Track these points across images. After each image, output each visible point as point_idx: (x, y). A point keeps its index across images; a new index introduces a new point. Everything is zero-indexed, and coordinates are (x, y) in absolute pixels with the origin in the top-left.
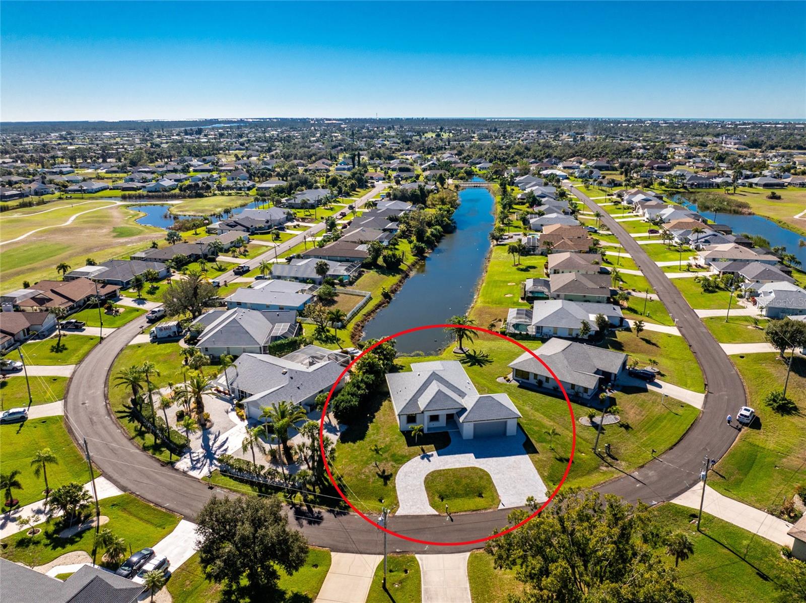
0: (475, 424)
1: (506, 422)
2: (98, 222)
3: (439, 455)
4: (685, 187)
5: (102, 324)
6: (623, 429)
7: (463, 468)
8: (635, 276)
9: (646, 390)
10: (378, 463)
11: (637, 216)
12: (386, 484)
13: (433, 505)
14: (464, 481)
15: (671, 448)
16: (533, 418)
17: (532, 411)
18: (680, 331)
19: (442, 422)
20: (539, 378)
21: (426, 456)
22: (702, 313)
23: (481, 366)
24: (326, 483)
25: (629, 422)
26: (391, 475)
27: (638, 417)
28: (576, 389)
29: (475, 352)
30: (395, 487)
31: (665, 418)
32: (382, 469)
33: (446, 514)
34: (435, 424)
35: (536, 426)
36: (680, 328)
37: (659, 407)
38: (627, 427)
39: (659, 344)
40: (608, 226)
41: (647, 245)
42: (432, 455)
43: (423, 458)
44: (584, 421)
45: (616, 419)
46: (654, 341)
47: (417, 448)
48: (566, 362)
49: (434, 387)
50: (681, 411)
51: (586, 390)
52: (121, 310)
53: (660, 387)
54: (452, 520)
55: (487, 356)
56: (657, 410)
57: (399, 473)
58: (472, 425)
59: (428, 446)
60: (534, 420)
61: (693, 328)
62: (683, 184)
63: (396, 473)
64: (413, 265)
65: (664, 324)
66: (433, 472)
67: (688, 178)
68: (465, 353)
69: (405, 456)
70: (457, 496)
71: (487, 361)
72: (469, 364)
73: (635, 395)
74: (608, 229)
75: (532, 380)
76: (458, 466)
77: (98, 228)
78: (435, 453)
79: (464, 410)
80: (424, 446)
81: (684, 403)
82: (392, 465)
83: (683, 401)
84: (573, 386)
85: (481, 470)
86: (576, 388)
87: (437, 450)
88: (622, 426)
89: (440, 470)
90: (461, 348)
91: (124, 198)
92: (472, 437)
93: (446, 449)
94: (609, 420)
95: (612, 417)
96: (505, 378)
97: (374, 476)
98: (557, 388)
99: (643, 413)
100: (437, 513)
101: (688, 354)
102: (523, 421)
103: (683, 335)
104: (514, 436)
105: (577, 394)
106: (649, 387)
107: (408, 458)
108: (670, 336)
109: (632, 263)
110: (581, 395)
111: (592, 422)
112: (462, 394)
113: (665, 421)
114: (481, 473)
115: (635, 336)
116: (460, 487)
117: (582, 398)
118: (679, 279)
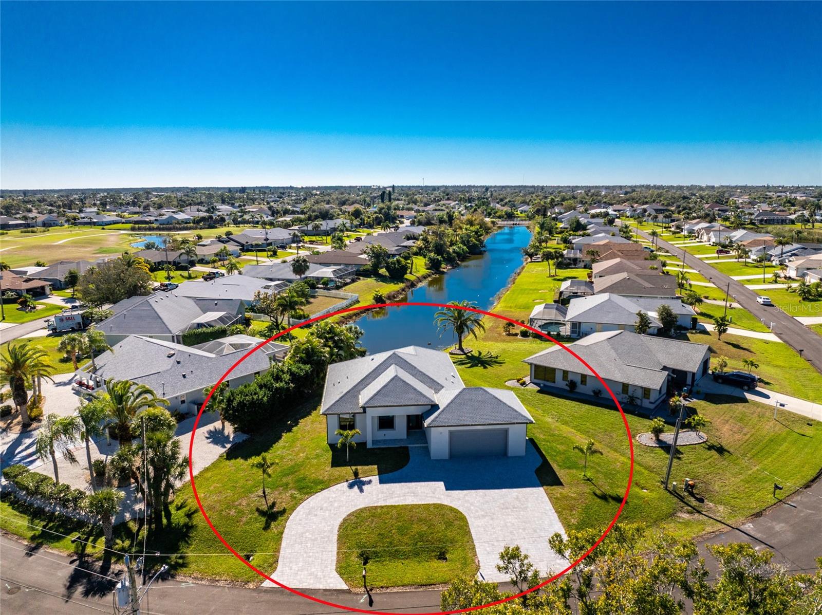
0: (451, 433)
1: (506, 431)
2: (88, 243)
3: (381, 482)
4: (753, 224)
5: (4, 319)
6: (713, 452)
7: (419, 506)
8: (706, 287)
9: (745, 401)
10: (267, 491)
11: (701, 242)
12: (267, 527)
13: (343, 570)
14: (416, 529)
15: (807, 486)
16: (556, 432)
17: (558, 424)
18: (781, 338)
19: (400, 430)
20: (570, 377)
21: (358, 483)
22: (806, 321)
23: (485, 367)
24: (165, 521)
25: (724, 444)
26: (283, 512)
27: (737, 436)
28: (630, 393)
29: (480, 353)
30: (282, 533)
31: (784, 439)
32: (270, 502)
33: (363, 589)
34: (388, 434)
35: (562, 444)
36: (779, 335)
37: (771, 424)
38: (721, 450)
39: (752, 349)
40: (667, 249)
41: (716, 263)
42: (370, 482)
43: (351, 486)
44: (646, 438)
45: (701, 437)
46: (744, 346)
47: (348, 471)
48: (613, 354)
49: (391, 372)
50: (809, 431)
51: (646, 391)
52: (40, 307)
53: (767, 397)
54: (371, 603)
55: (497, 357)
56: (768, 428)
57: (298, 509)
58: (445, 431)
59: (366, 467)
60: (558, 436)
61: (798, 334)
62: (751, 220)
63: (293, 509)
64: (425, 277)
65: (755, 331)
66: (361, 510)
67: (756, 214)
68: (465, 354)
69: (321, 482)
70: (395, 555)
71: (495, 362)
72: (469, 365)
73: (727, 405)
74: (667, 252)
75: (560, 382)
76: (410, 501)
77: (83, 247)
78: (375, 479)
79: (435, 407)
80: (359, 467)
81: (812, 420)
82: (292, 496)
83: (810, 416)
84: (625, 387)
85: (452, 509)
86: (630, 390)
87: (379, 474)
88: (711, 448)
89: (376, 507)
90: (461, 348)
91: (133, 229)
92: (446, 455)
93: (397, 473)
94: (687, 438)
95: (693, 434)
96: (518, 381)
97: (251, 512)
98: (600, 391)
99: (745, 430)
100: (345, 587)
101: (800, 362)
102: (540, 437)
103: (785, 341)
104: (521, 457)
105: (632, 399)
106: (748, 396)
107: (324, 485)
108: (767, 342)
109: (700, 277)
110: (639, 402)
111: (659, 441)
112: (437, 386)
113: (786, 444)
114: (451, 515)
115: (716, 340)
116: (406, 540)
117: (641, 407)
118: (765, 290)
